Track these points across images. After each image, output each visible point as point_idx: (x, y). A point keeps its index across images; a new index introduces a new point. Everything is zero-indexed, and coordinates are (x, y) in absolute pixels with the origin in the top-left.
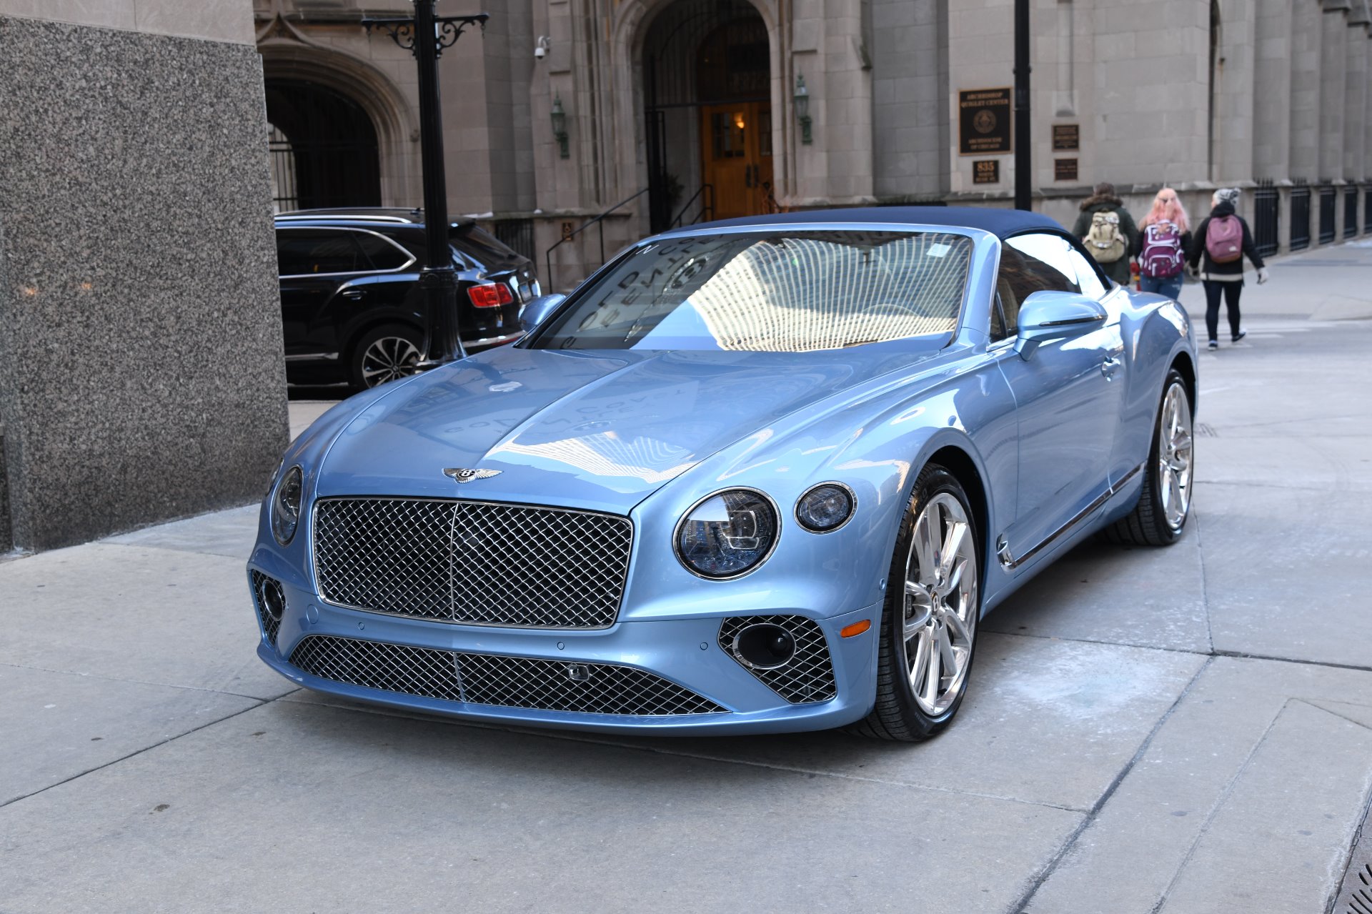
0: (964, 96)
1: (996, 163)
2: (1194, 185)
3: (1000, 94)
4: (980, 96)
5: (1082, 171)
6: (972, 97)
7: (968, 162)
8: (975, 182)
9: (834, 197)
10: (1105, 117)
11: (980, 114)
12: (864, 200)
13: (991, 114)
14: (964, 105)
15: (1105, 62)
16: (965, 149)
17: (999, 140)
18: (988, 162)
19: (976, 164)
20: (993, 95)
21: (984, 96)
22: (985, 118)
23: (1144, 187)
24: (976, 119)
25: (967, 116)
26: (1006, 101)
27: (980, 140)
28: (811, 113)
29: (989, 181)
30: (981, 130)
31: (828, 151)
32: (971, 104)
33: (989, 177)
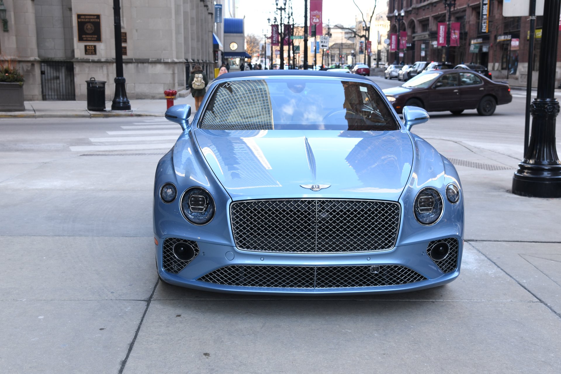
0: (79, 16)
1: (95, 46)
2: (173, 60)
3: (96, 17)
4: (86, 17)
5: (128, 52)
6: (83, 17)
7: (82, 45)
8: (86, 54)
9: (19, 57)
10: (137, 30)
11: (87, 25)
12: (35, 59)
13: (92, 25)
14: (79, 20)
15: (136, 7)
16: (81, 39)
17: (96, 36)
18: (92, 46)
19: (86, 46)
20: (92, 17)
21: (88, 17)
22: (89, 27)
23: (154, 60)
24: (85, 27)
25: (81, 25)
26: (98, 20)
27: (87, 36)
28: (7, 17)
29: (92, 54)
30: (88, 32)
31: (16, 36)
32: (82, 20)
33: (92, 52)
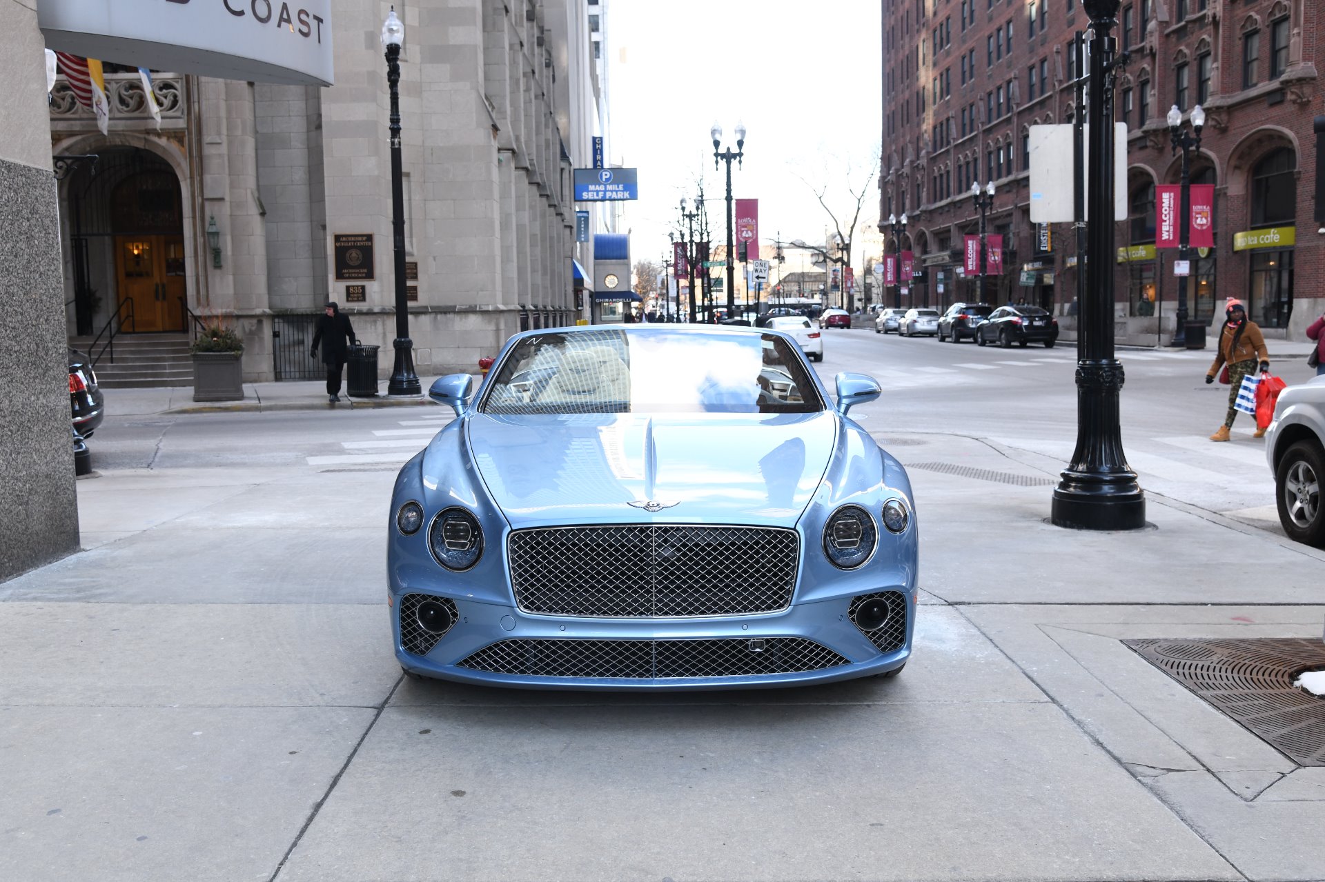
0: (337, 238)
1: (363, 287)
2: (497, 307)
3: (365, 238)
4: (350, 239)
5: (420, 295)
6: (344, 239)
7: (342, 285)
8: (348, 300)
9: (240, 309)
10: (435, 258)
11: (350, 251)
12: (264, 312)
13: (359, 252)
14: (338, 244)
15: (433, 220)
16: (340, 276)
17: (365, 271)
18: (357, 286)
19: (348, 288)
20: (360, 239)
21: (353, 239)
22: (354, 255)
23: (464, 307)
24: (348, 255)
25: (340, 252)
26: (370, 244)
27: (351, 271)
28: (221, 245)
29: (358, 300)
30: (351, 263)
31: (234, 275)
32: (343, 244)
33: (358, 297)
